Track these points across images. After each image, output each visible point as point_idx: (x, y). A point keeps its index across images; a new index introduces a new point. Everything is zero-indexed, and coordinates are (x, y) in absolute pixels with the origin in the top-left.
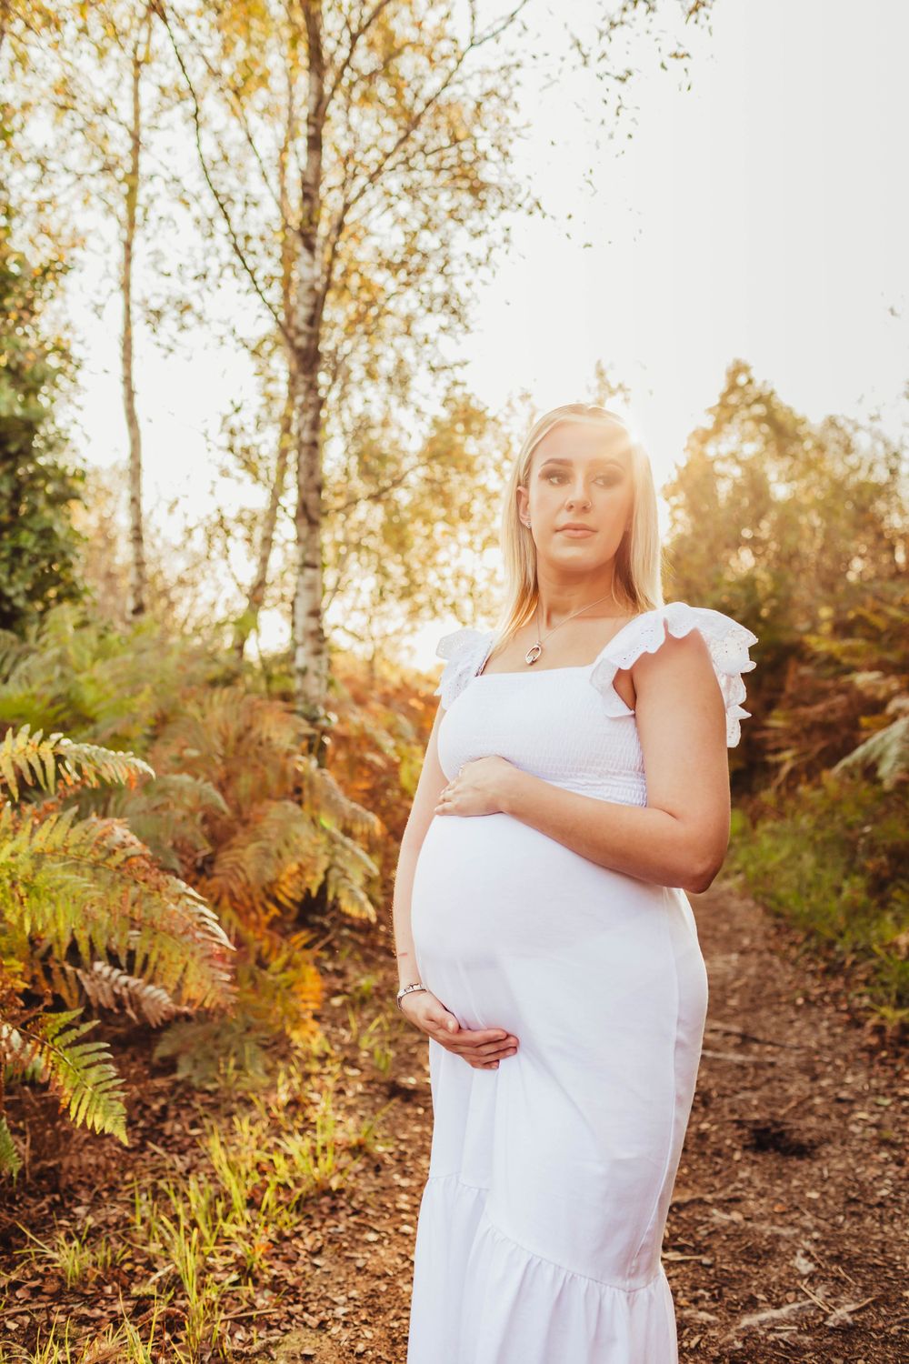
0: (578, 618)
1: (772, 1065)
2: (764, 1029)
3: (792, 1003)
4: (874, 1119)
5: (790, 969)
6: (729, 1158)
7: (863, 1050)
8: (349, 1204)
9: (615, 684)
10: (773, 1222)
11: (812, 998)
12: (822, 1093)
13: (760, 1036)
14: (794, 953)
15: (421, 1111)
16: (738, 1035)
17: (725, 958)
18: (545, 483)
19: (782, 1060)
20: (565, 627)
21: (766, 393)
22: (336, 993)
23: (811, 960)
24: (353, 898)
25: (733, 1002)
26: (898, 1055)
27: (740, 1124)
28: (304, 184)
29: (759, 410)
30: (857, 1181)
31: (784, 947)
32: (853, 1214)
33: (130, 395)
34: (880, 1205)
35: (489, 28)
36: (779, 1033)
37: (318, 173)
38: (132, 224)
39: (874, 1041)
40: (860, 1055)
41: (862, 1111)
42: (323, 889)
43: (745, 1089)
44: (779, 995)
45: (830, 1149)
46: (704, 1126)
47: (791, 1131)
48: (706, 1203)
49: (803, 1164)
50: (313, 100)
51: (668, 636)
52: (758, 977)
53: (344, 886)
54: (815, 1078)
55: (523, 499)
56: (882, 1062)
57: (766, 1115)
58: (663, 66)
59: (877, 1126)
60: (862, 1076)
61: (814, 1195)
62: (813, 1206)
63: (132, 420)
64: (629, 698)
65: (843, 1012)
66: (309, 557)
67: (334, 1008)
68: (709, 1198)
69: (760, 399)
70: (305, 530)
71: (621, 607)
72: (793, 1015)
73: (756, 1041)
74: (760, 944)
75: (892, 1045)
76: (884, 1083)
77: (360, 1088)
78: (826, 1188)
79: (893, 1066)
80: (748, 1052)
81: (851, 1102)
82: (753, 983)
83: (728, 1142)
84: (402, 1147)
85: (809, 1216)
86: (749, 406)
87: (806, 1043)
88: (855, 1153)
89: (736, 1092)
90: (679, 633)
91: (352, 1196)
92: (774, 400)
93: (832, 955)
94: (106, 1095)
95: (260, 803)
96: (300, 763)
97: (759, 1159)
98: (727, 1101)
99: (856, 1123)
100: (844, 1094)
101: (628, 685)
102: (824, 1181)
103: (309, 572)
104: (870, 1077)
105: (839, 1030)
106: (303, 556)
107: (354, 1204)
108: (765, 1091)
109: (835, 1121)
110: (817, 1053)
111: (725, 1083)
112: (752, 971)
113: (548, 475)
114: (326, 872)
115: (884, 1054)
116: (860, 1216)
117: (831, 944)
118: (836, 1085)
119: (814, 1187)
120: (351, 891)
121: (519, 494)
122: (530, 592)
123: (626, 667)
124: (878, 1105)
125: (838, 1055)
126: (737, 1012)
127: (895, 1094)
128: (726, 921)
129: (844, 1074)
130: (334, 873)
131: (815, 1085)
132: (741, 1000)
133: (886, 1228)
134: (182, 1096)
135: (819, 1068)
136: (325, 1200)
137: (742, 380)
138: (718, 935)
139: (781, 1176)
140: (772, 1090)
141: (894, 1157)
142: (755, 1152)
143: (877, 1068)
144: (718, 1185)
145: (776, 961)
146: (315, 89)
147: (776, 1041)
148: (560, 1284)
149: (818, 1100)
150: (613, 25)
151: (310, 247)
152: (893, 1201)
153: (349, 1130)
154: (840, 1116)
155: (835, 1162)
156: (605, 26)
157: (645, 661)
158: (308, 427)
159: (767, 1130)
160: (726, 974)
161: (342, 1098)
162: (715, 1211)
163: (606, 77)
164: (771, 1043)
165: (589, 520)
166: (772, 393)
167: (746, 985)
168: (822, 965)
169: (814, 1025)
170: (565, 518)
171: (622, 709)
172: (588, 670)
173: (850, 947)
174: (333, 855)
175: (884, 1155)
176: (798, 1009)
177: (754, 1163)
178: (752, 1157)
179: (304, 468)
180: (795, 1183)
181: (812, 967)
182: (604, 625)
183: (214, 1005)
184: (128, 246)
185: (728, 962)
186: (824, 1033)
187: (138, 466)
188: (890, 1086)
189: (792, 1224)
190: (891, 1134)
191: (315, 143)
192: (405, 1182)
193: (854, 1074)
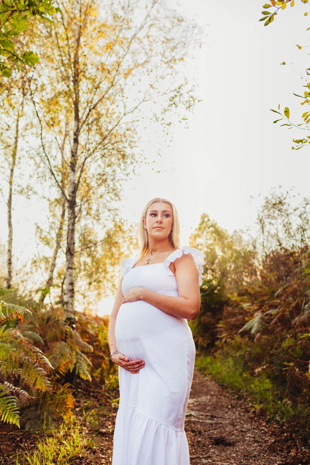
0: (159, 252)
1: (221, 423)
2: (218, 414)
3: (227, 407)
4: (252, 436)
5: (226, 399)
6: (207, 447)
7: (249, 418)
8: (86, 461)
9: (170, 267)
10: (221, 462)
11: (233, 405)
12: (236, 430)
13: (217, 416)
14: (227, 395)
15: (107, 438)
16: (210, 416)
17: (206, 397)
18: (151, 216)
19: (224, 422)
20: (155, 254)
21: (214, 224)
22: (77, 407)
23: (233, 396)
24: (84, 374)
25: (208, 408)
26: (260, 418)
27: (211, 438)
28: (72, 152)
29: (212, 229)
30: (247, 451)
31: (225, 393)
32: (246, 459)
33: (10, 217)
34: (254, 456)
35: (130, 110)
36: (223, 415)
37: (77, 149)
38: (14, 164)
39: (253, 416)
40: (248, 420)
41: (249, 434)
42: (74, 369)
43: (212, 429)
44: (223, 406)
45: (239, 444)
46: (199, 439)
47: (227, 440)
48: (200, 458)
49: (231, 448)
50: (76, 128)
51: (183, 253)
52: (217, 402)
53: (81, 369)
54: (234, 426)
55: (145, 222)
56: (255, 421)
57: (219, 436)
58: (180, 122)
59: (254, 438)
60: (249, 425)
61: (234, 455)
62: (233, 458)
63: (10, 225)
64: (173, 270)
65: (243, 409)
66: (70, 265)
67: (77, 411)
68: (201, 457)
69: (212, 226)
70: (69, 257)
71: (171, 249)
72: (227, 410)
73: (216, 417)
74: (216, 393)
75: (258, 415)
76: (256, 426)
77: (87, 432)
78: (238, 453)
79: (259, 422)
80: (213, 420)
81: (246, 432)
82: (214, 403)
83: (207, 443)
84: (102, 448)
85: (232, 460)
86: (209, 228)
87: (231, 417)
88: (247, 444)
89: (209, 430)
90: (186, 253)
91: (87, 459)
92: (217, 226)
93: (240, 394)
94: (14, 412)
95: (53, 343)
96: (67, 328)
97: (217, 447)
98: (206, 433)
99: (247, 437)
100: (244, 430)
101: (173, 267)
102: (237, 452)
103: (70, 270)
104: (251, 426)
105: (242, 414)
106: (68, 265)
107: (87, 461)
108: (219, 430)
109: (241, 437)
110: (235, 419)
111: (206, 428)
112: (214, 400)
113: (152, 214)
114: (75, 365)
115: (256, 419)
116: (248, 460)
117: (239, 391)
118: (241, 428)
119: (234, 453)
120: (83, 370)
121: (143, 220)
122: (146, 246)
123: (173, 261)
124: (254, 432)
125: (242, 420)
126: (209, 410)
127: (259, 429)
128: (206, 388)
129: (244, 425)
130: (78, 364)
131: (235, 428)
132: (211, 408)
133: (256, 462)
134: (27, 436)
135: (236, 424)
136: (78, 460)
137: (206, 220)
138: (203, 392)
139: (224, 451)
140: (221, 430)
141: (259, 445)
142: (216, 445)
143: (254, 423)
144: (204, 453)
145: (222, 397)
146: (76, 125)
147: (222, 417)
148: (157, 426)
149: (235, 432)
150: (165, 111)
151: (73, 170)
152: (258, 455)
153: (85, 442)
154: (243, 435)
155: (241, 447)
156: (163, 111)
157: (178, 260)
158: (71, 224)
159: (219, 439)
160: (206, 401)
161: (81, 434)
162: (203, 460)
163: (164, 124)
164: (221, 418)
165: (162, 225)
166: (216, 224)
167: (213, 404)
168: (237, 396)
169: (234, 413)
170: (156, 225)
171: (171, 273)
172: (163, 264)
173: (245, 390)
174: (77, 359)
175: (256, 444)
176: (229, 409)
177: (215, 448)
178: (214, 446)
179: (70, 237)
180: (228, 452)
181: (233, 398)
182: (167, 253)
183: (45, 390)
184: (12, 171)
185: (207, 398)
186: (237, 415)
187: (12, 239)
188: (258, 427)
189: (227, 462)
190: (257, 439)
191: (76, 141)
192: (103, 456)
193: (247, 425)
